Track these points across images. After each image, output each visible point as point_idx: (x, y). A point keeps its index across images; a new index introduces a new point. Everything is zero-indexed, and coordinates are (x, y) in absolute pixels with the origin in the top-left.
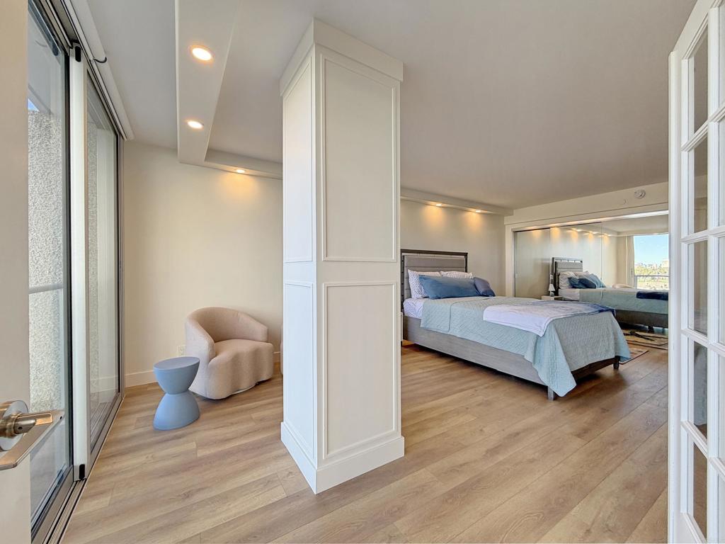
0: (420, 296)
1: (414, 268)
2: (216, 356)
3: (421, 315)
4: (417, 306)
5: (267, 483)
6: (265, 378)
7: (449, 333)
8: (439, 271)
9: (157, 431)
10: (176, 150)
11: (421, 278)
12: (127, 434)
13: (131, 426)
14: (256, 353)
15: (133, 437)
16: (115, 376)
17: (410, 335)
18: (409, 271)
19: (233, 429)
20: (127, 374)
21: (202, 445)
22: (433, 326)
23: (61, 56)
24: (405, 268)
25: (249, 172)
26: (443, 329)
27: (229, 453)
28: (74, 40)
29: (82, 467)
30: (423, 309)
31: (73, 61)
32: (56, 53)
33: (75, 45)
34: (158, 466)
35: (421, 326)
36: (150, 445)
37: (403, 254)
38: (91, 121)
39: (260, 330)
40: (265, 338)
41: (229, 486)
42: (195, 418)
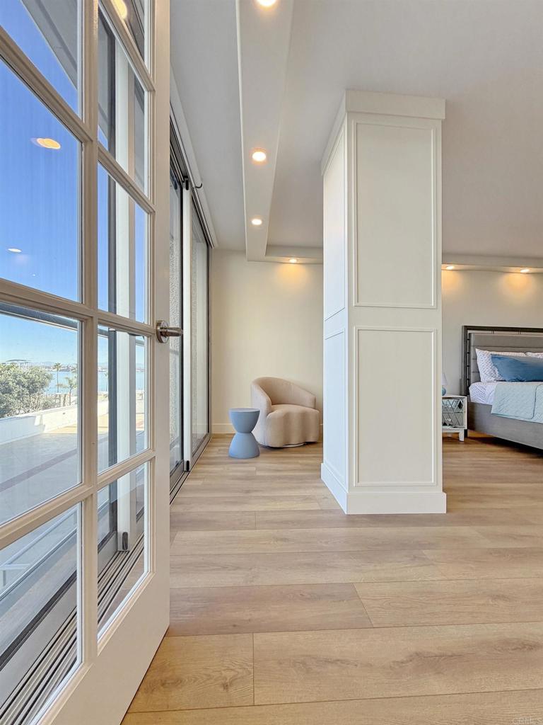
0: (493, 379)
1: (483, 347)
2: (272, 411)
3: (492, 400)
4: (487, 390)
5: (306, 499)
6: (311, 440)
7: (532, 420)
8: (525, 352)
9: (231, 457)
10: (244, 251)
11: (494, 357)
12: (212, 456)
13: (214, 452)
14: (304, 416)
15: (216, 458)
16: (206, 424)
17: (477, 423)
18: (477, 350)
19: (284, 466)
20: (213, 424)
21: (259, 469)
22: (509, 412)
23: (179, 189)
24: (472, 348)
25: (301, 261)
26: (524, 415)
27: (280, 478)
28: (186, 176)
29: (188, 462)
30: (495, 394)
31: (184, 190)
32: (176, 188)
33: (186, 179)
34: (231, 474)
35: (492, 412)
36: (226, 464)
37: (469, 332)
38: (194, 239)
39: (307, 398)
40: (313, 406)
41: (277, 494)
42: (256, 455)
